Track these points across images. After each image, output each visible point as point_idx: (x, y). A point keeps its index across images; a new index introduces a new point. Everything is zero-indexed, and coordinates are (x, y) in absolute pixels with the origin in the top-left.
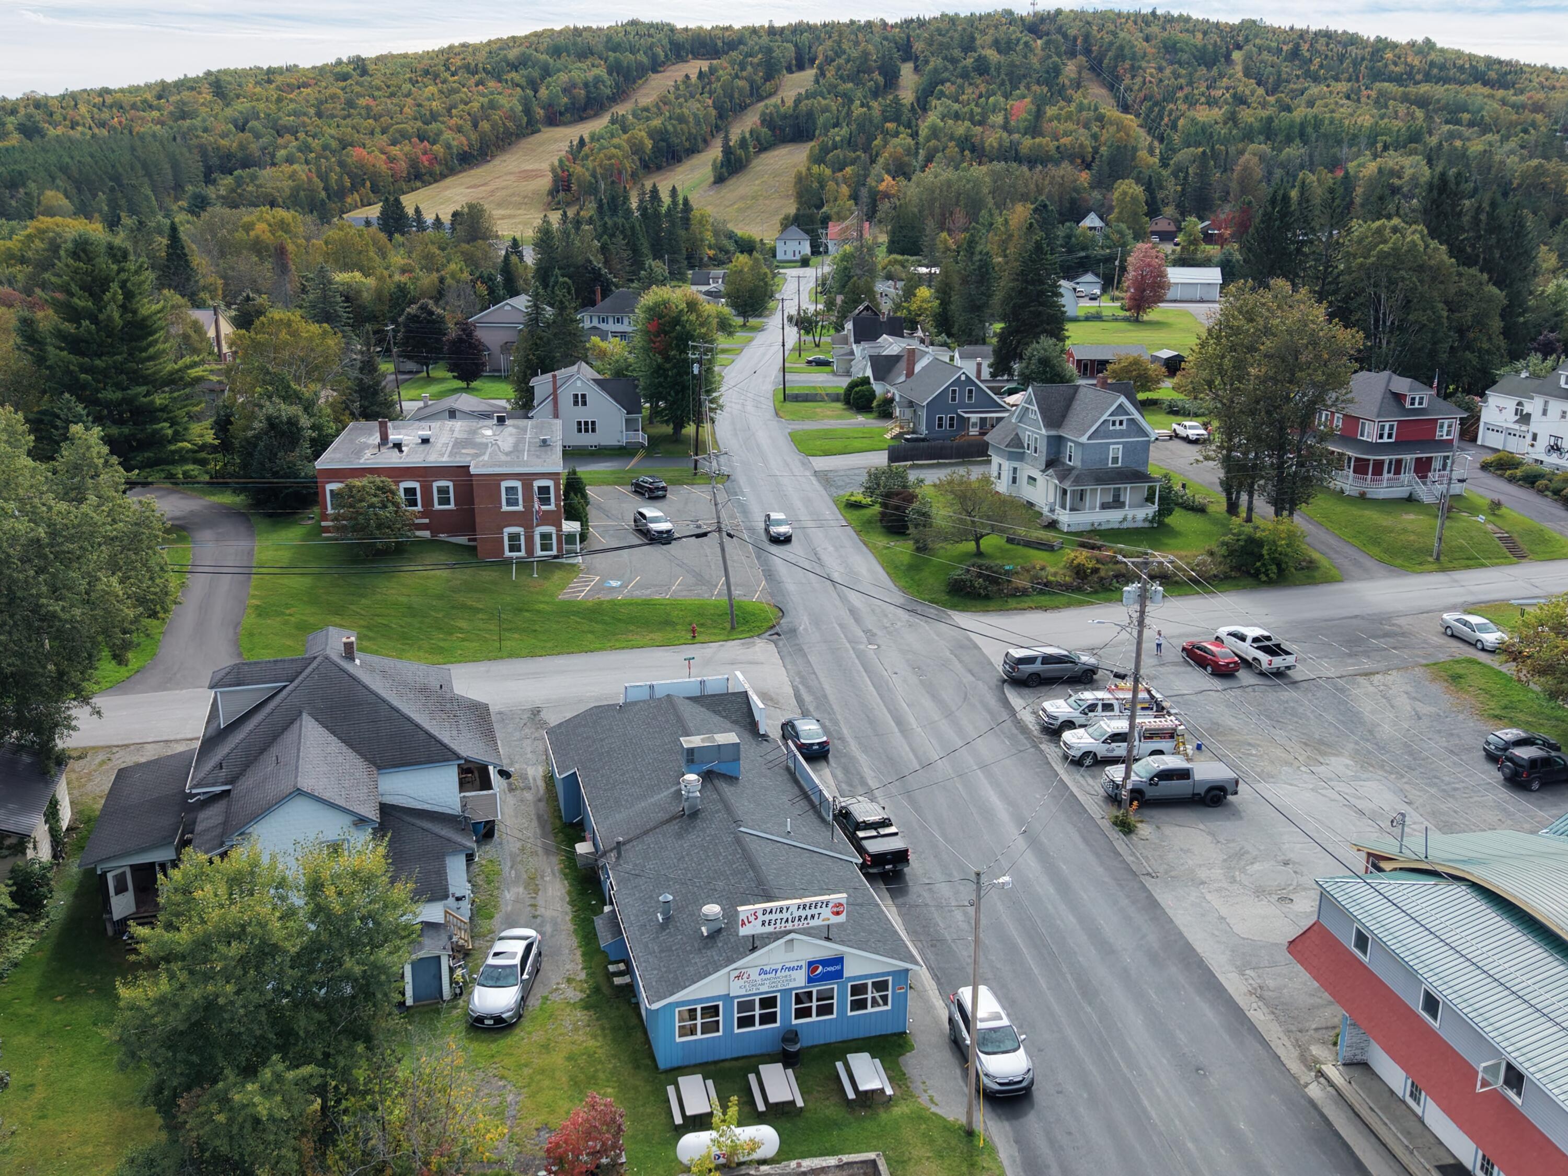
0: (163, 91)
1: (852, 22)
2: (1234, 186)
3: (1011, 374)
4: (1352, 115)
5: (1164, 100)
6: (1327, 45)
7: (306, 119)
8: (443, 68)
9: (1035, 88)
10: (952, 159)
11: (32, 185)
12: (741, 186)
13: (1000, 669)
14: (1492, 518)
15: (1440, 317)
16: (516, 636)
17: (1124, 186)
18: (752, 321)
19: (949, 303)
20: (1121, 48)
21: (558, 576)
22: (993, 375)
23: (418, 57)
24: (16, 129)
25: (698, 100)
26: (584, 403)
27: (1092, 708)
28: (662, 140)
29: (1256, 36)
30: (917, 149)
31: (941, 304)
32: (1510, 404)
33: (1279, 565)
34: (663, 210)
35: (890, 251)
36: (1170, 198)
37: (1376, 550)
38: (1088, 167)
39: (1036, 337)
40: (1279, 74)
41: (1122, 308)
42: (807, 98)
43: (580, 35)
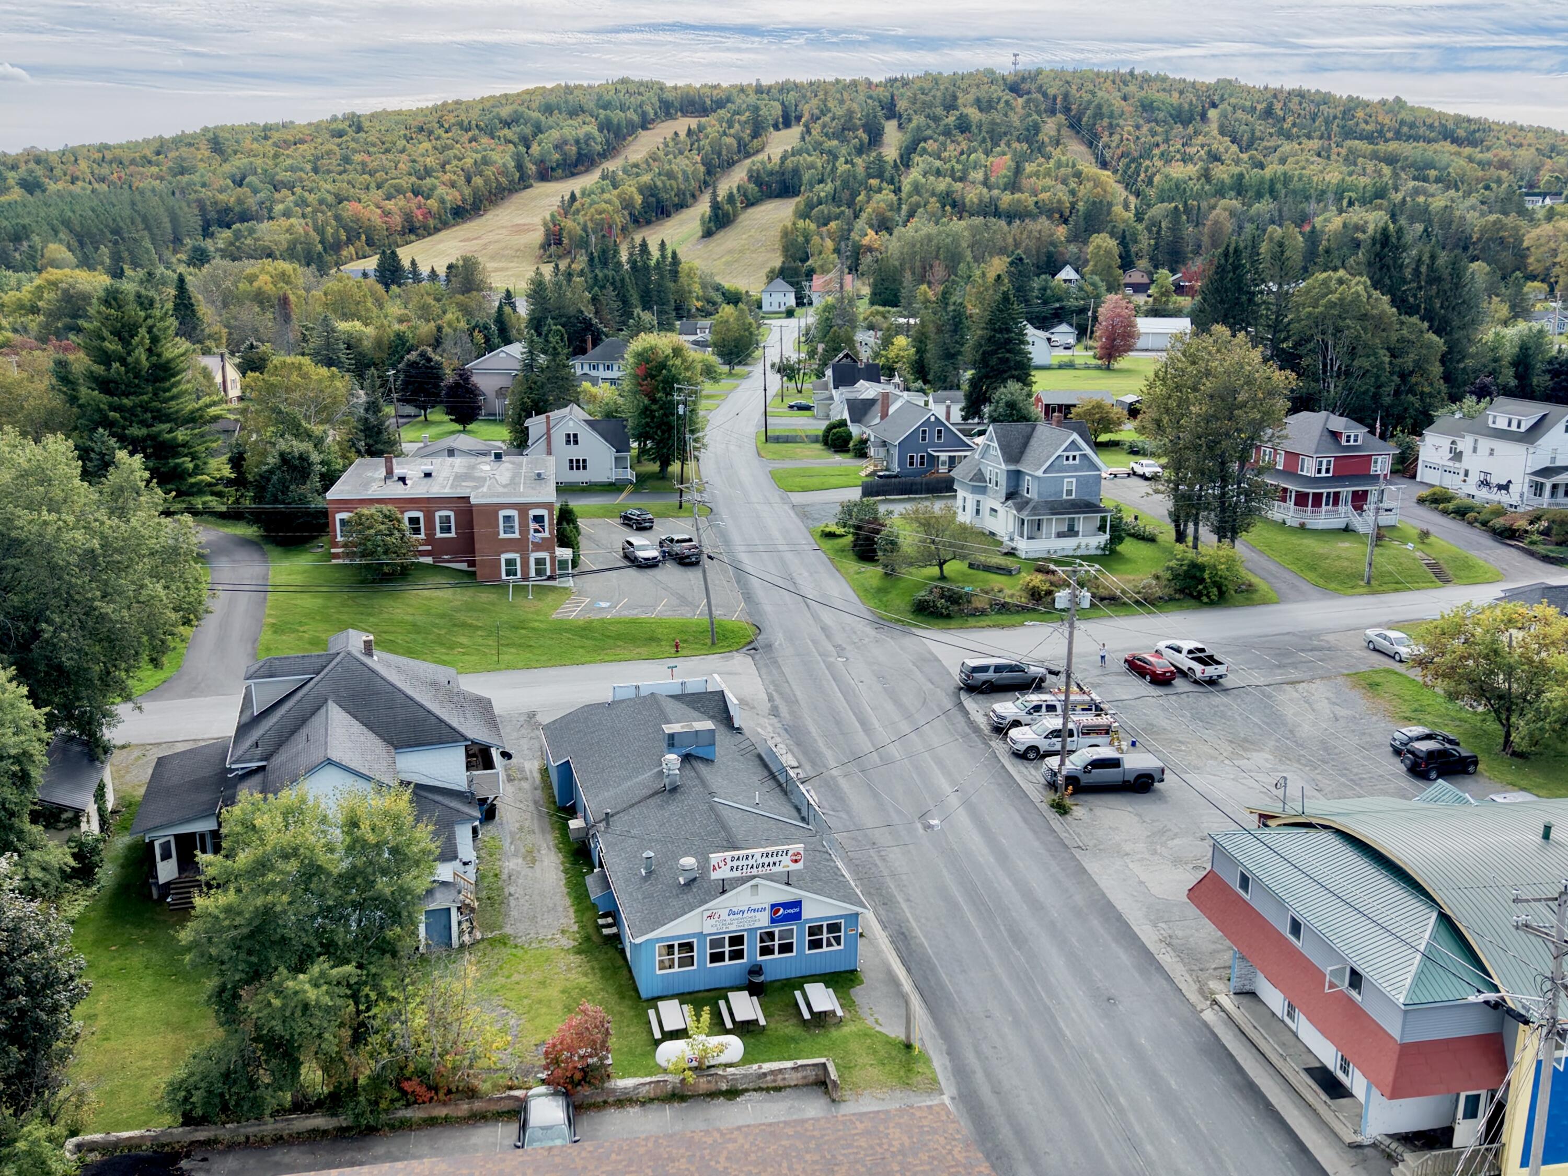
0: (162, 146)
1: (838, 81)
2: (1206, 240)
3: (981, 418)
4: (1321, 172)
5: (1141, 157)
6: (1300, 104)
7: (302, 174)
8: (437, 125)
9: (1015, 145)
10: (934, 215)
11: (36, 239)
12: (728, 240)
13: (957, 678)
14: (1421, 546)
15: (1382, 363)
16: (513, 650)
17: (1098, 240)
18: (738, 369)
19: (925, 351)
20: (1099, 106)
21: (550, 598)
22: (965, 418)
23: (412, 114)
24: (18, 184)
25: (687, 157)
26: (576, 442)
27: (1037, 708)
28: (652, 195)
29: (1231, 96)
30: (900, 204)
31: (917, 352)
32: (1445, 442)
33: (1219, 588)
34: (653, 263)
35: (872, 303)
36: (1144, 252)
37: (1311, 576)
38: (1066, 221)
39: (1004, 381)
40: (1253, 132)
41: (1095, 357)
42: (793, 155)
43: (571, 93)
